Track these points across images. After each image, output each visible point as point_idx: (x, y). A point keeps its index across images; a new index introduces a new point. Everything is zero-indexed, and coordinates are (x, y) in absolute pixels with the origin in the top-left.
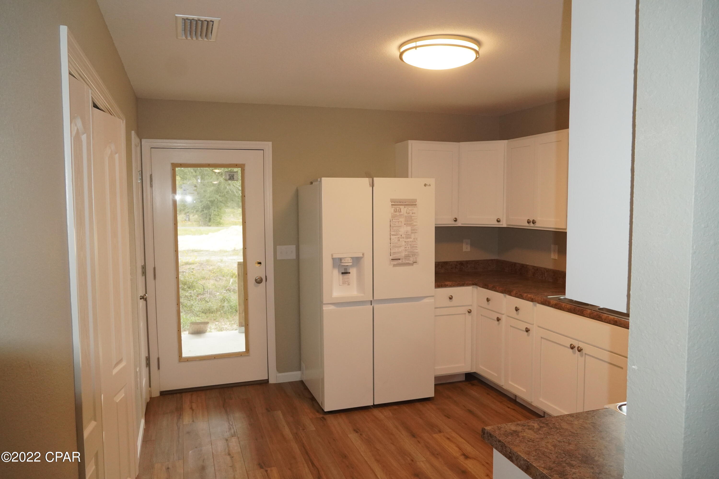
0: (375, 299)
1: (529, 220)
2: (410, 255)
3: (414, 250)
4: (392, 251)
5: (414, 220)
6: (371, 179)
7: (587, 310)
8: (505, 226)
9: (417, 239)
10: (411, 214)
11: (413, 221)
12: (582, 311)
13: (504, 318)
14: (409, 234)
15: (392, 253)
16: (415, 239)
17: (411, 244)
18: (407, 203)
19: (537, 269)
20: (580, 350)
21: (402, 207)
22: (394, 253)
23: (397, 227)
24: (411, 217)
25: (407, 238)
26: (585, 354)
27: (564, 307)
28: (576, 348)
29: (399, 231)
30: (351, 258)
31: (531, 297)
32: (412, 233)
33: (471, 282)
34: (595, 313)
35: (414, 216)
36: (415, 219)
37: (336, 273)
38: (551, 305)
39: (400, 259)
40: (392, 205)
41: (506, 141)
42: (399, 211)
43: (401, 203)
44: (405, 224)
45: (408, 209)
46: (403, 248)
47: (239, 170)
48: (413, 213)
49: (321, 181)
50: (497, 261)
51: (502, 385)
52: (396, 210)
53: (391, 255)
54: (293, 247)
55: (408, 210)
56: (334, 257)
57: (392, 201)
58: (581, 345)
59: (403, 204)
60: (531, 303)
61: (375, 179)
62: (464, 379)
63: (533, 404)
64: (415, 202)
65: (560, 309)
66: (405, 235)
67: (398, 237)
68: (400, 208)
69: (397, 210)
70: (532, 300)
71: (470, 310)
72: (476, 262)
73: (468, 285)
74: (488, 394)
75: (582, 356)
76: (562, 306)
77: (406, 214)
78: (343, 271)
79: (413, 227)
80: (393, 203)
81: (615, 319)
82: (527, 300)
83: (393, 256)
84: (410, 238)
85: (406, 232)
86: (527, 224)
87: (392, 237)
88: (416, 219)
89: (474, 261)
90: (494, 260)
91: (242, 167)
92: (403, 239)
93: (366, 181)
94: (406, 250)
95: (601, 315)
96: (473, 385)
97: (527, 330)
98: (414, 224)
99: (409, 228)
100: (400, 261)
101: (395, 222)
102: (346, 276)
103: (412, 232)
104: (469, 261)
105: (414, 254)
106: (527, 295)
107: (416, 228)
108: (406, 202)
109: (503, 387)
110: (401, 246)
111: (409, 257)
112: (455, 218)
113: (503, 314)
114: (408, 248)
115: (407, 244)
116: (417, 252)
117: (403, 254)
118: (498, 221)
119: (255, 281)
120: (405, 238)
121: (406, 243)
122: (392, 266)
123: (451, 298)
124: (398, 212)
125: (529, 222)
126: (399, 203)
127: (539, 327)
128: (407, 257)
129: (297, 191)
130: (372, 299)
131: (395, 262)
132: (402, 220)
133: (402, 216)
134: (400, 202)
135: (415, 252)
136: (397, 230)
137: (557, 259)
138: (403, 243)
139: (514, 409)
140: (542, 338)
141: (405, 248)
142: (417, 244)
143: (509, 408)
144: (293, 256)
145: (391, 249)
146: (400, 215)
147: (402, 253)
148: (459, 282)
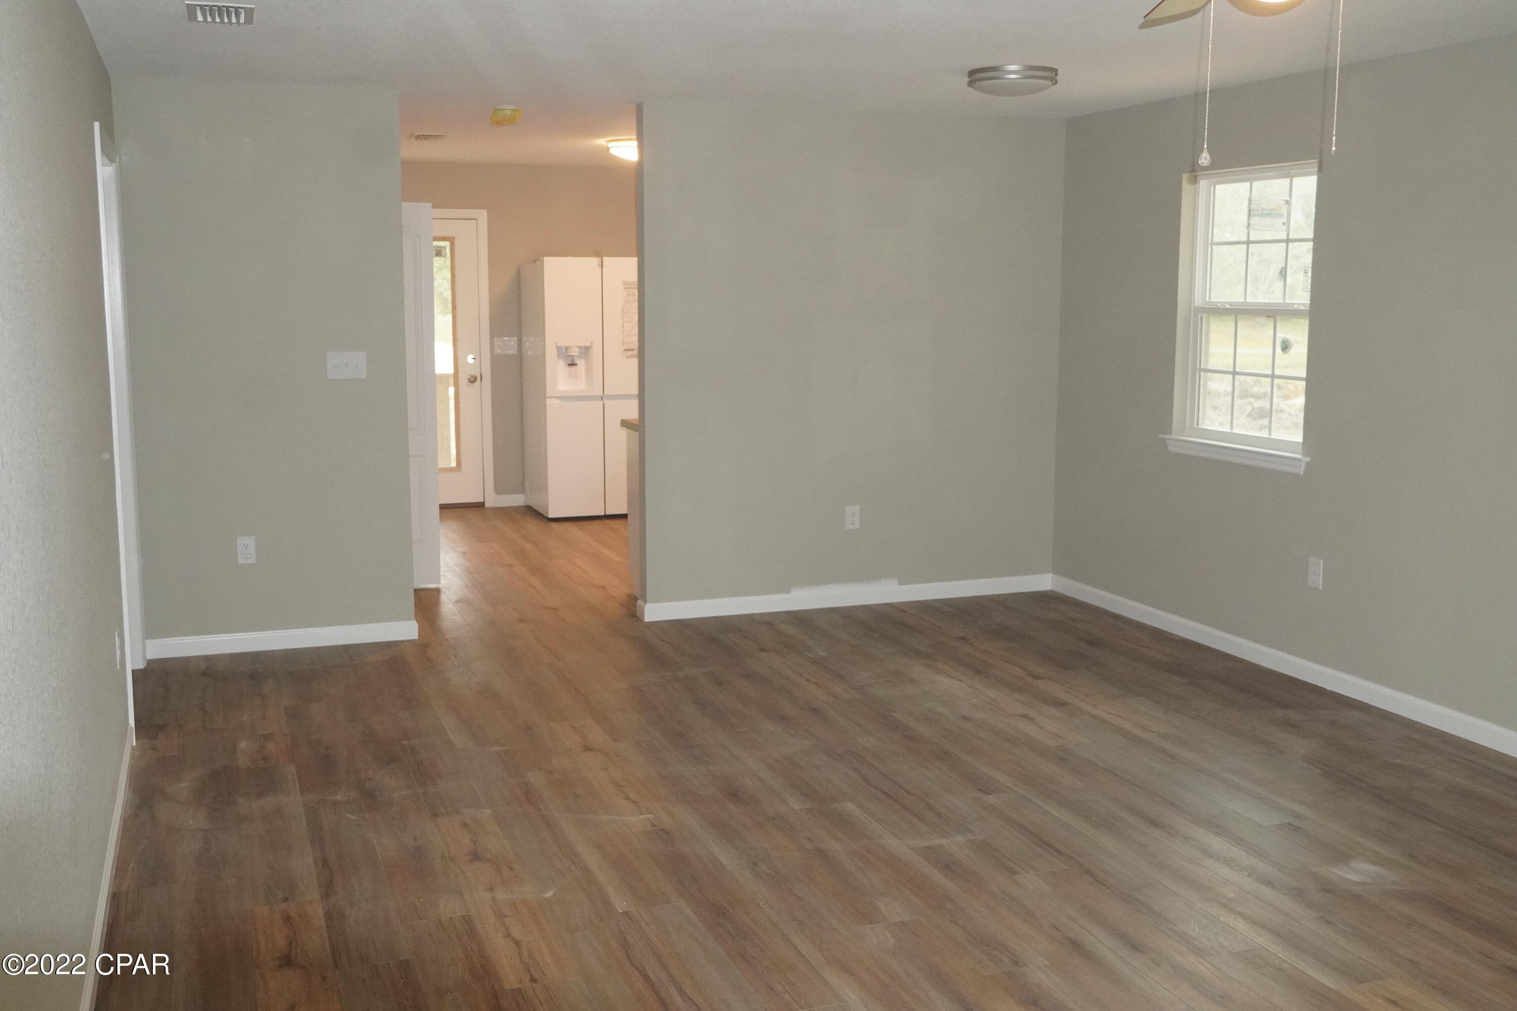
0: (605, 393)
4: (624, 341)
6: (600, 259)
22: (627, 343)
23: (631, 313)
29: (633, 318)
30: (579, 347)
37: (561, 365)
39: (634, 350)
40: (625, 288)
42: (633, 296)
47: (447, 244)
49: (543, 261)
52: (629, 294)
53: (623, 345)
54: (514, 341)
56: (559, 345)
57: (624, 283)
61: (605, 259)
67: (632, 325)
68: (634, 292)
69: (631, 294)
78: (570, 363)
80: (626, 286)
83: (626, 346)
87: (625, 324)
91: (451, 240)
93: (594, 261)
100: (634, 352)
101: (628, 307)
102: (574, 368)
110: (634, 335)
119: (468, 382)
122: (625, 357)
126: (632, 286)
129: (519, 272)
130: (602, 394)
131: (629, 353)
132: (636, 305)
136: (631, 317)
144: (513, 351)
145: (624, 338)
146: (634, 300)
147: (636, 343)
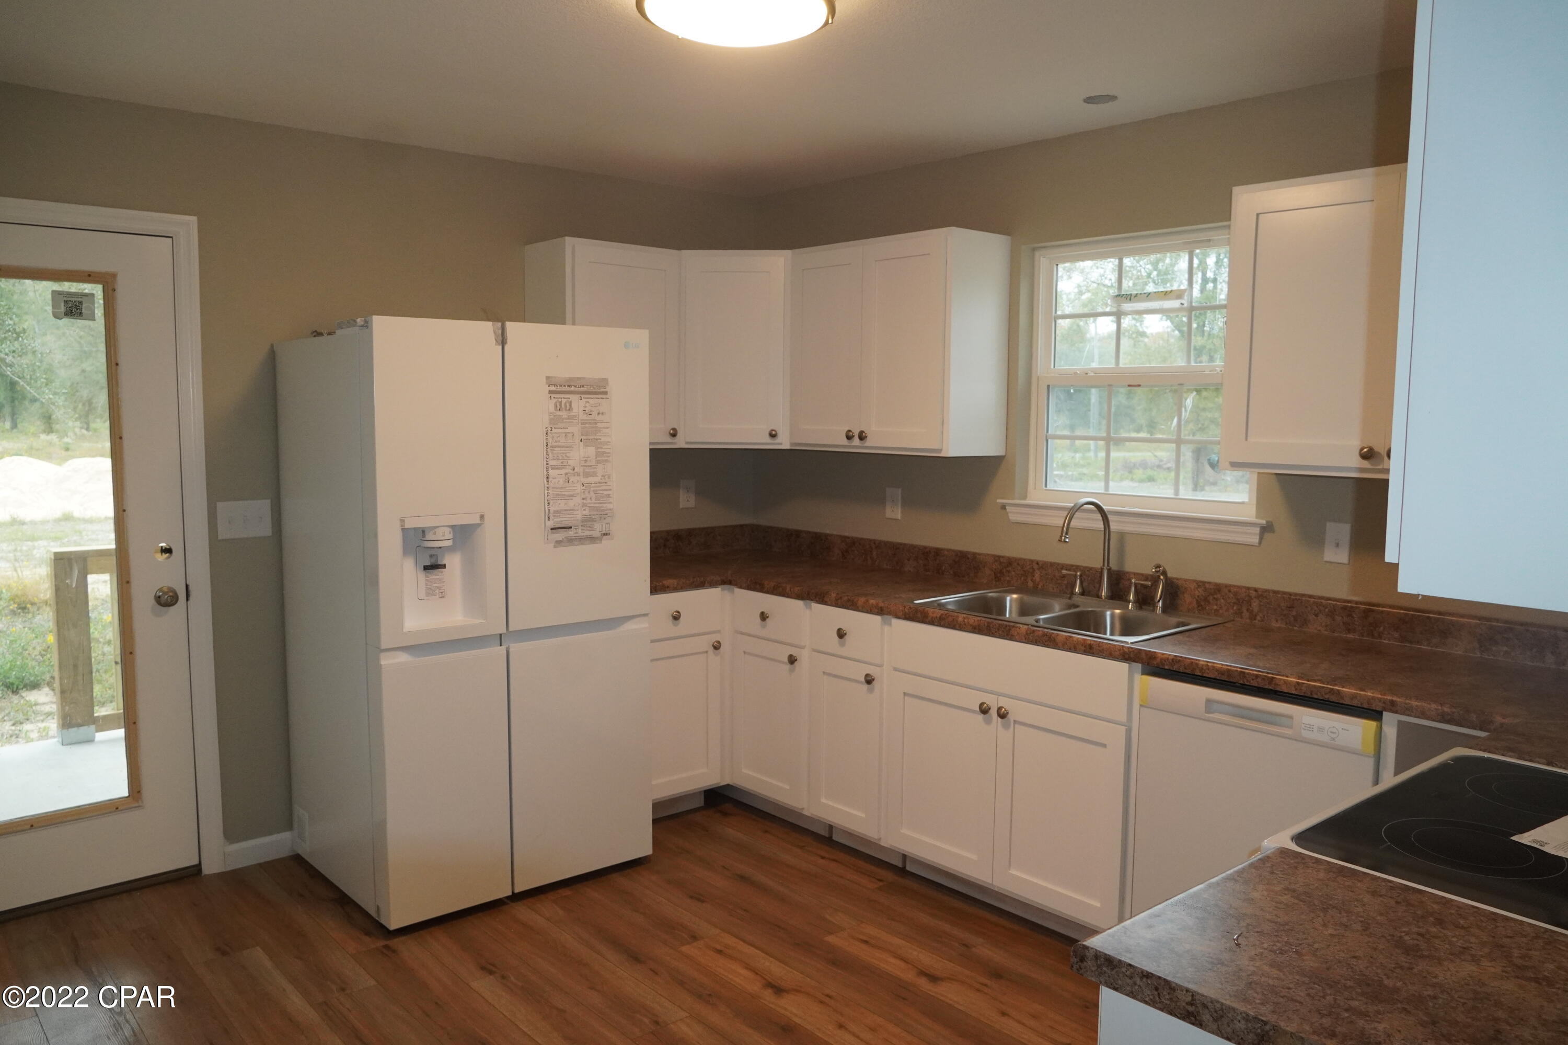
0: (511, 629)
1: (849, 431)
2: (594, 517)
3: (605, 505)
4: (552, 509)
5: (601, 429)
6: (499, 325)
7: (1018, 625)
8: (786, 446)
9: (609, 477)
10: (594, 416)
11: (600, 431)
12: (1008, 628)
13: (804, 657)
14: (591, 466)
15: (552, 512)
16: (606, 477)
17: (597, 491)
18: (585, 389)
19: (851, 544)
20: (1002, 715)
21: (574, 398)
22: (557, 512)
23: (563, 446)
24: (596, 423)
25: (587, 475)
26: (1015, 721)
27: (962, 623)
28: (994, 712)
29: (569, 458)
30: (453, 527)
31: (877, 604)
32: (598, 462)
33: (718, 578)
34: (1039, 631)
35: (601, 422)
36: (604, 428)
37: (409, 569)
38: (930, 618)
39: (571, 528)
40: (550, 392)
41: (788, 253)
42: (568, 408)
43: (572, 388)
44: (581, 441)
45: (588, 402)
46: (578, 500)
47: (96, 290)
48: (599, 414)
49: (367, 325)
50: (754, 528)
51: (800, 807)
52: (561, 405)
53: (549, 519)
54: (263, 506)
55: (587, 405)
56: (407, 526)
57: (550, 381)
58: (1005, 703)
59: (577, 389)
60: (877, 619)
61: (509, 324)
62: (702, 804)
63: (882, 844)
64: (604, 387)
65: (954, 628)
66: (582, 469)
67: (566, 474)
68: (569, 400)
69: (563, 406)
70: (880, 611)
71: (719, 642)
72: (708, 532)
73: (713, 584)
74: (766, 832)
75: (1006, 727)
76: (957, 621)
77: (582, 417)
78: (428, 563)
79: (602, 448)
80: (553, 388)
81: (1089, 642)
82: (867, 612)
83: (555, 520)
84: (594, 474)
85: (584, 459)
86: (845, 441)
87: (551, 472)
88: (607, 428)
89: (704, 529)
90: (746, 525)
91: (108, 281)
92: (578, 478)
93: (486, 329)
94: (584, 505)
95: (1053, 635)
96: (725, 814)
97: (869, 680)
98: (603, 439)
99: (591, 451)
100: (571, 533)
101: (557, 435)
102: (436, 575)
103: (598, 459)
104: (694, 530)
105: (604, 514)
106: (867, 601)
107: (608, 451)
108: (583, 386)
109: (806, 813)
110: (572, 495)
111: (594, 521)
112: (674, 429)
113: (802, 647)
114: (591, 498)
115: (587, 491)
116: (610, 510)
117: (579, 515)
118: (773, 435)
119: (153, 602)
120: (582, 474)
121: (584, 487)
122: (553, 544)
123: (676, 617)
124: (566, 410)
125: (849, 437)
126: (567, 388)
127: (895, 669)
128: (587, 521)
129: (272, 356)
130: (503, 630)
131: (560, 536)
132: (575, 429)
133: (574, 421)
134: (569, 386)
135: (607, 510)
136: (564, 455)
137: (899, 517)
138: (579, 488)
139: (834, 860)
140: (905, 694)
141: (583, 499)
142: (610, 490)
143: (823, 858)
144: (264, 529)
145: (551, 502)
146: (569, 417)
147: (575, 512)
148: (694, 577)
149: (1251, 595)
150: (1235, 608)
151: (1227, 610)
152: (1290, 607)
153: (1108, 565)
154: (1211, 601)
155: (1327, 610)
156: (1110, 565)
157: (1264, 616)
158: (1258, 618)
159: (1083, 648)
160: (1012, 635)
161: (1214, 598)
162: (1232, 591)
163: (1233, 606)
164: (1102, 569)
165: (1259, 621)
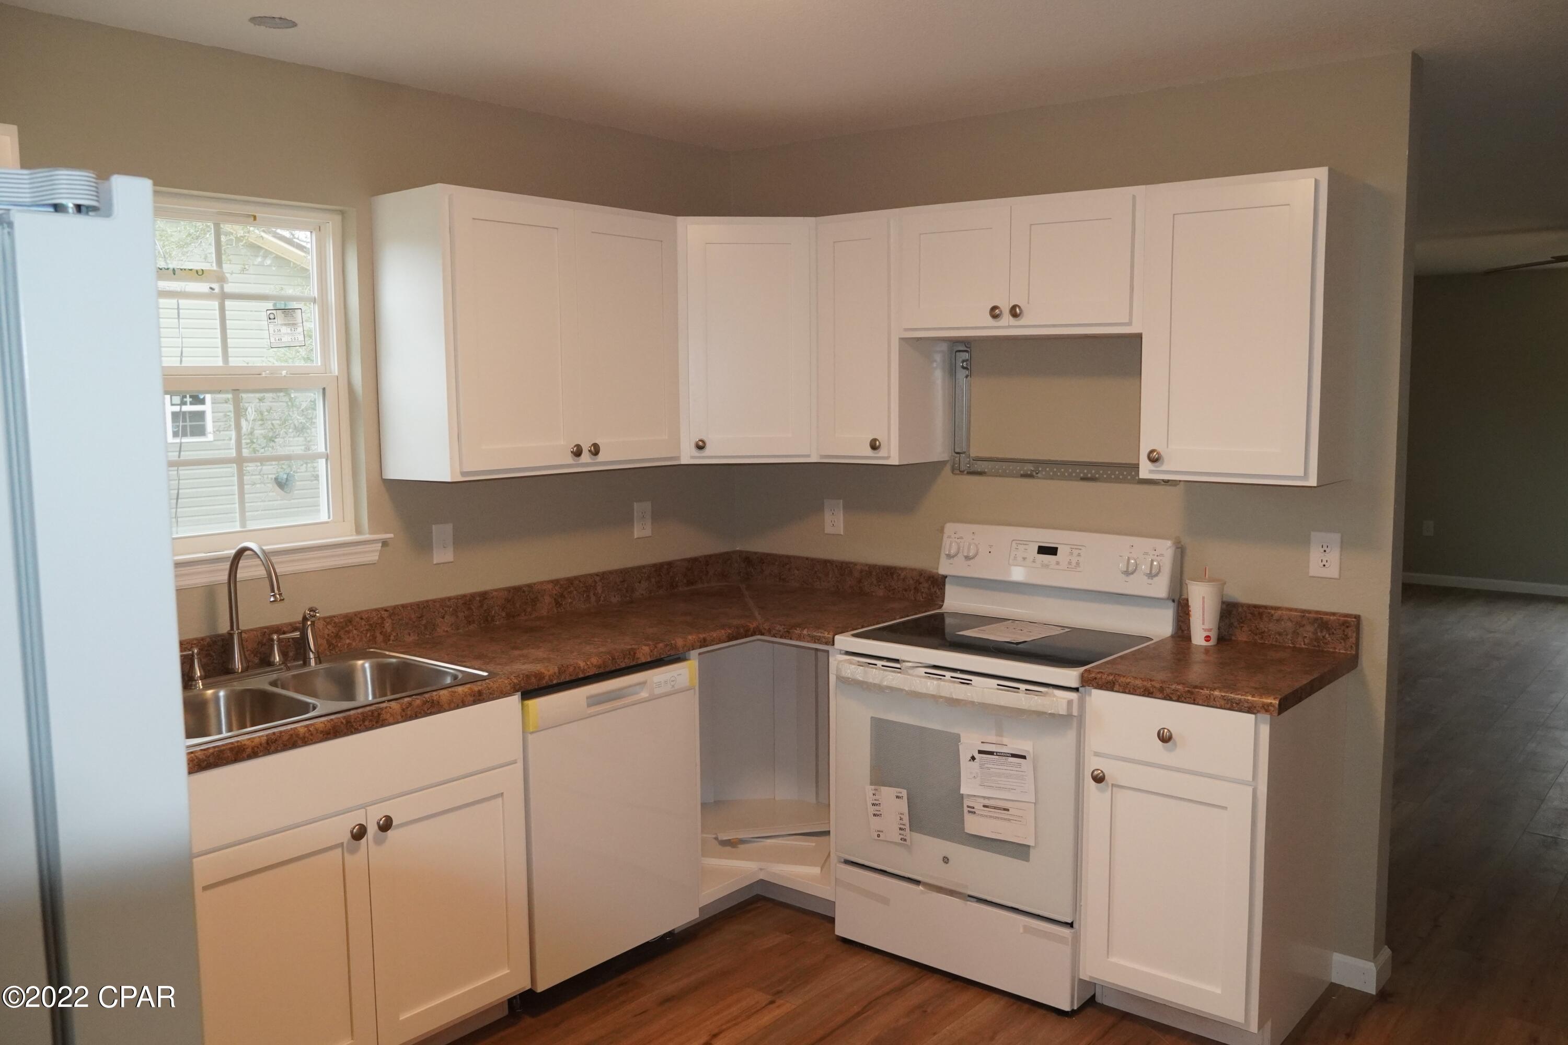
26: (397, 826)
75: (381, 842)
149: (383, 616)
150: (368, 635)
151: (361, 640)
152: (420, 618)
153: (238, 629)
154: (343, 636)
155: (451, 609)
156: (240, 628)
157: (397, 634)
158: (392, 638)
159: (472, 699)
160: (384, 720)
161: (346, 631)
162: (364, 617)
163: (367, 634)
164: (231, 635)
165: (393, 641)
